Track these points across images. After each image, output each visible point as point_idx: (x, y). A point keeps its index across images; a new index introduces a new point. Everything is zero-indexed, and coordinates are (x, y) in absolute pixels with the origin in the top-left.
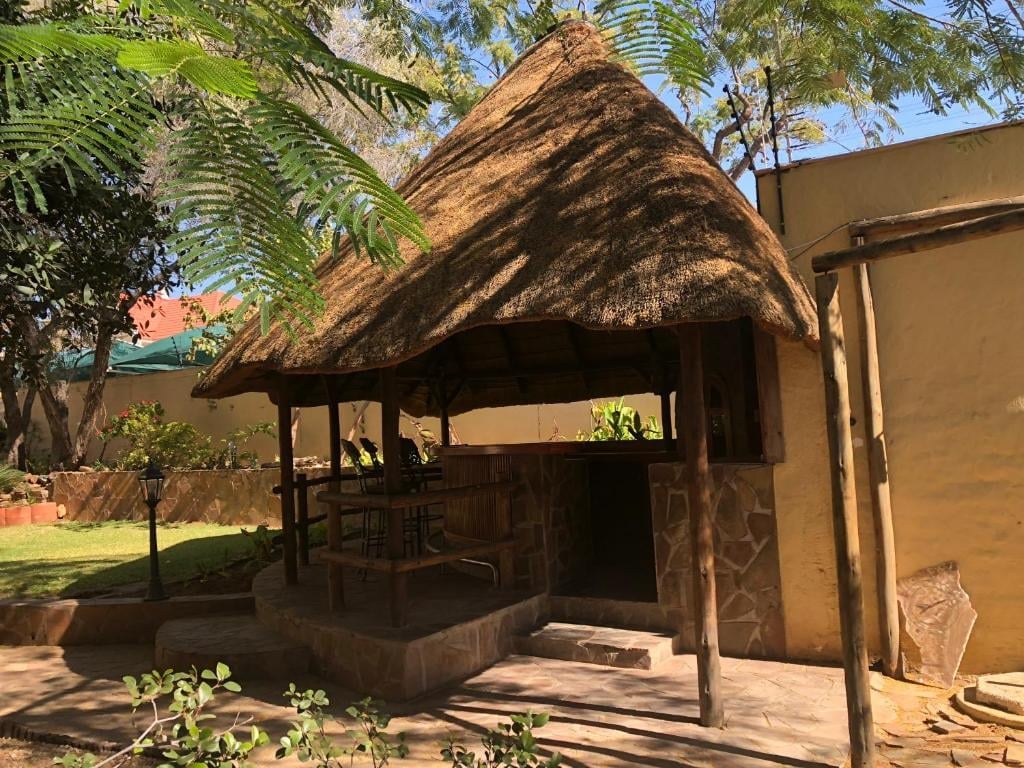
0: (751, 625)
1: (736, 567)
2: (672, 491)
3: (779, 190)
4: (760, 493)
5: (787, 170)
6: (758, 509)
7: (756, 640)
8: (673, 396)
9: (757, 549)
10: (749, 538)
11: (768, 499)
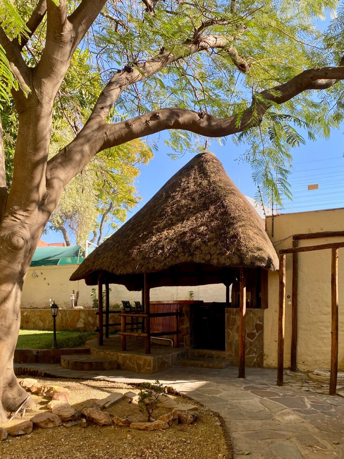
0: (254, 357)
1: (250, 340)
2: (232, 316)
3: (273, 223)
4: (259, 318)
5: (276, 216)
6: (258, 322)
7: (255, 362)
8: (231, 287)
9: (257, 335)
10: (255, 331)
11: (262, 319)
